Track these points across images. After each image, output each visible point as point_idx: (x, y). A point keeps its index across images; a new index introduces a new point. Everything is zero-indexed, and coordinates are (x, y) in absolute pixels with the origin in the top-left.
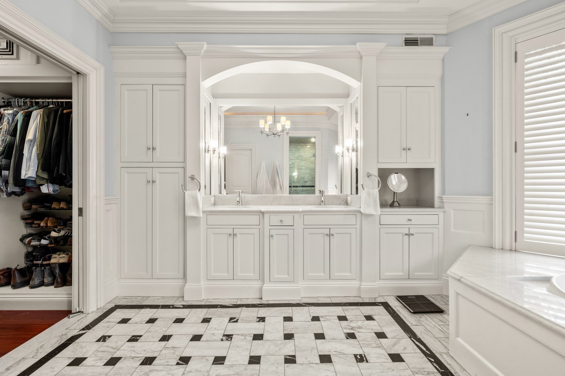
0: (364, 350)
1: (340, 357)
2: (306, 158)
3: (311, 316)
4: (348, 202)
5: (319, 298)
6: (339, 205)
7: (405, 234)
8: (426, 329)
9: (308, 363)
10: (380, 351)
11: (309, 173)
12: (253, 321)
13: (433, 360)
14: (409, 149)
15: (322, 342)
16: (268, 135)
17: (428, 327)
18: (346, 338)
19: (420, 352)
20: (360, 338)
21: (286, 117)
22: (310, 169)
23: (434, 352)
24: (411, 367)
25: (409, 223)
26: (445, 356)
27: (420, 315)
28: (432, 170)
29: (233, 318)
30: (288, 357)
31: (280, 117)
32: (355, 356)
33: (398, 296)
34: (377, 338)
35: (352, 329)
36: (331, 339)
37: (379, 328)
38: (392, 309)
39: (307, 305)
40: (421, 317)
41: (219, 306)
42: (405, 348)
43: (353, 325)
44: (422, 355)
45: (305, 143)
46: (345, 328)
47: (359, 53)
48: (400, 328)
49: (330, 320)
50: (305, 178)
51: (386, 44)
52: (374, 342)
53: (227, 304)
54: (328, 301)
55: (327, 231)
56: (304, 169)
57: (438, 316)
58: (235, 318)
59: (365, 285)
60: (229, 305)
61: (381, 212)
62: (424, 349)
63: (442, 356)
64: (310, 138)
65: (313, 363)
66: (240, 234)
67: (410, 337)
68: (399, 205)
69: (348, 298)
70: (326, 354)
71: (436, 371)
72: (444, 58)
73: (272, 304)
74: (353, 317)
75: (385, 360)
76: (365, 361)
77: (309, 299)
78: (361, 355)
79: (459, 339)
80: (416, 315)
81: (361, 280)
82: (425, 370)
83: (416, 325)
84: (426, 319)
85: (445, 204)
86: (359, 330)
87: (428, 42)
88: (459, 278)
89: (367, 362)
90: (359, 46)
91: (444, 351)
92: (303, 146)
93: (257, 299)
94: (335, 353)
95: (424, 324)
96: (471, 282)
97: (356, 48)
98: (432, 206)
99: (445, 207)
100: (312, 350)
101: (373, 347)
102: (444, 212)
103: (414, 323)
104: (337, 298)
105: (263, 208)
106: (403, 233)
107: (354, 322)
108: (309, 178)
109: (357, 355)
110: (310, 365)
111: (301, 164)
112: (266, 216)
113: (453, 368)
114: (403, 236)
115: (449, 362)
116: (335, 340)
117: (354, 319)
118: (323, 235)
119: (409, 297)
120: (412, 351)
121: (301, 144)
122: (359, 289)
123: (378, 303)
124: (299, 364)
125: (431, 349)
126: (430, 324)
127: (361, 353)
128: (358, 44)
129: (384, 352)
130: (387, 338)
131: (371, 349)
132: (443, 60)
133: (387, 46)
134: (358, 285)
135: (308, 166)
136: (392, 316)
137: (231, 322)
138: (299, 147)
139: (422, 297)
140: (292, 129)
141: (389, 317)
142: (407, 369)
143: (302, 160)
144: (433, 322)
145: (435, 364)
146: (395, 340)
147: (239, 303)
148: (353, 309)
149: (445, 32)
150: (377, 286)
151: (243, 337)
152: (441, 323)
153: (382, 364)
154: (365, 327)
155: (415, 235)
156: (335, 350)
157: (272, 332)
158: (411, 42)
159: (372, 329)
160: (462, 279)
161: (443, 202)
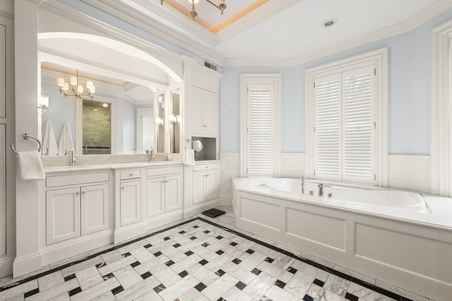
0: (205, 241)
1: (196, 249)
2: (96, 121)
3: (162, 239)
4: (168, 159)
5: (159, 228)
6: (162, 161)
7: (204, 175)
8: (223, 222)
9: (181, 259)
10: (211, 238)
11: (98, 135)
12: (120, 259)
13: (233, 232)
14: (206, 126)
15: (181, 247)
16: (66, 95)
17: (223, 221)
18: (192, 240)
19: (226, 231)
20: (199, 237)
21: (94, 82)
22: (99, 131)
23: (231, 229)
24: (227, 238)
25: (207, 169)
26: (236, 229)
27: (217, 217)
28: (214, 139)
29: (99, 264)
30: (168, 263)
31: (87, 81)
32: (202, 245)
33: (203, 212)
34: (206, 234)
35: (191, 235)
36: (185, 244)
37: (204, 229)
38: (203, 219)
39: (154, 234)
40: (218, 218)
41: (72, 264)
42: (220, 233)
43: (190, 233)
44: (228, 232)
45: (94, 107)
46: (188, 236)
47: (183, 61)
48: (213, 226)
49: (176, 236)
50: (94, 139)
51: (198, 62)
52: (206, 236)
53: (79, 259)
54: (166, 227)
55: (163, 179)
56: (93, 131)
57: (224, 215)
58: (101, 264)
59: (186, 210)
60: (83, 259)
61: (196, 163)
62: (227, 230)
63: (235, 229)
64: (103, 103)
65: (184, 258)
66: (88, 191)
67: (219, 228)
68: (198, 159)
69: (177, 222)
70: (187, 251)
71: (236, 235)
72: (220, 79)
73: (125, 243)
74: (187, 229)
75: (216, 241)
76: (208, 245)
77: (152, 230)
78: (204, 244)
79: (241, 218)
80: (215, 218)
81: (183, 208)
82: (232, 236)
83: (218, 222)
84: (220, 218)
85: (221, 157)
86: (196, 234)
87: (214, 68)
88: (241, 190)
89: (209, 245)
90: (184, 57)
91: (234, 227)
92: (92, 110)
93: (109, 245)
94: (192, 249)
95: (221, 220)
96: (247, 190)
97: (182, 57)
98: (215, 159)
99: (221, 159)
100: (178, 253)
101: (207, 238)
102: (221, 161)
103: (217, 221)
104: (170, 224)
105: (114, 166)
106: (203, 175)
107: (190, 232)
108: (99, 139)
109: (203, 244)
110: (184, 259)
111: (90, 126)
112: (117, 173)
113: (240, 232)
114: (204, 177)
115: (238, 230)
116: (187, 244)
117: (189, 230)
118: (160, 182)
119: (208, 211)
120: (224, 232)
121: (90, 107)
122: (183, 214)
123: (195, 219)
124: (177, 262)
125: (230, 229)
126: (223, 220)
127: (204, 243)
128: (183, 56)
129: (213, 238)
130: (210, 232)
131: (207, 239)
132: (220, 80)
133: (198, 63)
134: (182, 212)
135: (97, 128)
136: (206, 222)
137: (100, 267)
138: (87, 109)
139: (213, 209)
140: (96, 94)
141: (205, 223)
142: (226, 240)
143: (91, 123)
144: (224, 218)
145: (234, 233)
146: (214, 231)
147: (91, 254)
148: (184, 226)
149: (221, 65)
150: (192, 209)
151: (123, 270)
152: (227, 218)
153: (216, 242)
154: (197, 231)
155: (209, 175)
156: (191, 247)
157: (144, 257)
158: (207, 65)
159: (201, 231)
160: (243, 190)
161: (220, 157)
